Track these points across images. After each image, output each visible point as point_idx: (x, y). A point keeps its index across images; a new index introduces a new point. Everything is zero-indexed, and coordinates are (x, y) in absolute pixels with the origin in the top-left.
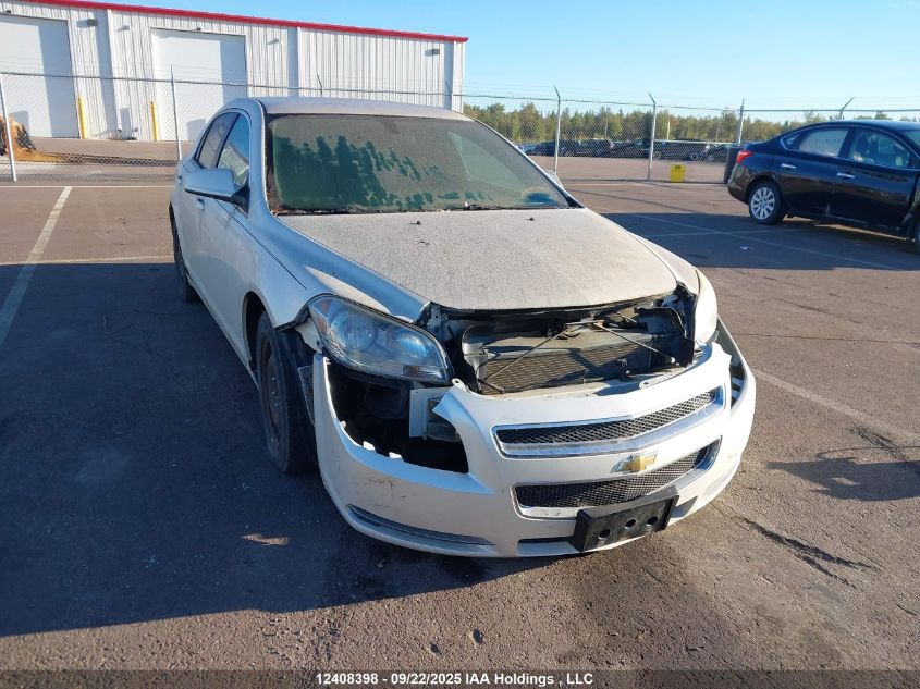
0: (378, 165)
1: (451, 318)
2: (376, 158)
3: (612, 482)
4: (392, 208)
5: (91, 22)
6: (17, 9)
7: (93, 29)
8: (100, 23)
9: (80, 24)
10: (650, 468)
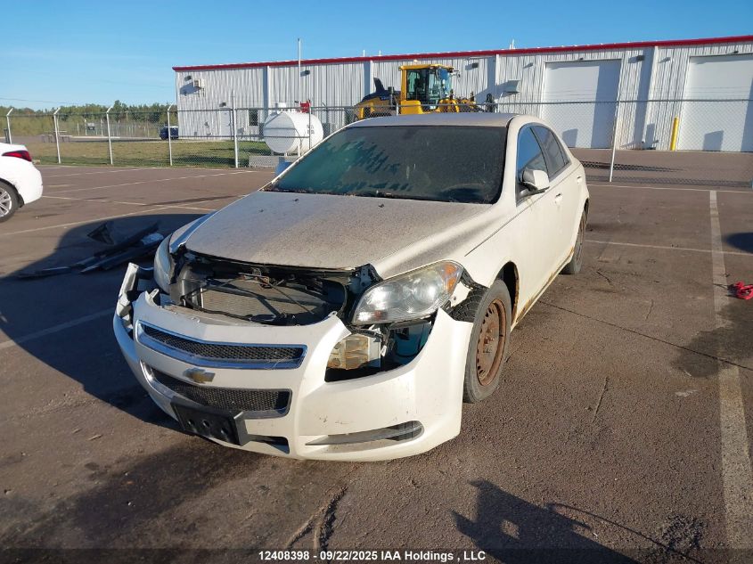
5: (639, 58)
6: (588, 56)
7: (640, 63)
8: (647, 58)
9: (632, 61)
10: (207, 384)
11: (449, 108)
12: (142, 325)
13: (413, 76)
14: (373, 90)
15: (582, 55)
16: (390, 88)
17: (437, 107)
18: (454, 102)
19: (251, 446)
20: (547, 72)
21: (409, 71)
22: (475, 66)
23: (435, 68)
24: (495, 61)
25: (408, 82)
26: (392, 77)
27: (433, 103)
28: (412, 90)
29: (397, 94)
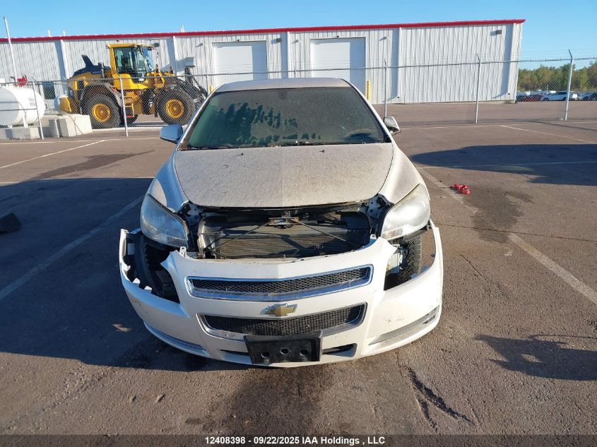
0: (258, 119)
1: (205, 211)
2: (259, 115)
3: (269, 321)
4: (248, 145)
5: (278, 40)
6: (242, 38)
7: (279, 43)
8: (283, 40)
9: (273, 42)
10: (290, 315)
11: (156, 80)
12: (190, 280)
13: (120, 54)
14: (83, 65)
15: (238, 37)
16: (100, 64)
17: (145, 79)
18: (160, 74)
19: (324, 359)
20: (215, 49)
21: (115, 49)
22: (157, 45)
23: (139, 46)
24: (172, 41)
25: (116, 59)
26: (102, 55)
27: (141, 76)
28: (120, 65)
29: (106, 69)
